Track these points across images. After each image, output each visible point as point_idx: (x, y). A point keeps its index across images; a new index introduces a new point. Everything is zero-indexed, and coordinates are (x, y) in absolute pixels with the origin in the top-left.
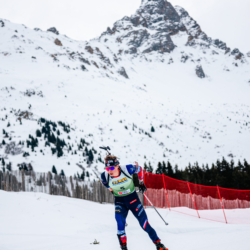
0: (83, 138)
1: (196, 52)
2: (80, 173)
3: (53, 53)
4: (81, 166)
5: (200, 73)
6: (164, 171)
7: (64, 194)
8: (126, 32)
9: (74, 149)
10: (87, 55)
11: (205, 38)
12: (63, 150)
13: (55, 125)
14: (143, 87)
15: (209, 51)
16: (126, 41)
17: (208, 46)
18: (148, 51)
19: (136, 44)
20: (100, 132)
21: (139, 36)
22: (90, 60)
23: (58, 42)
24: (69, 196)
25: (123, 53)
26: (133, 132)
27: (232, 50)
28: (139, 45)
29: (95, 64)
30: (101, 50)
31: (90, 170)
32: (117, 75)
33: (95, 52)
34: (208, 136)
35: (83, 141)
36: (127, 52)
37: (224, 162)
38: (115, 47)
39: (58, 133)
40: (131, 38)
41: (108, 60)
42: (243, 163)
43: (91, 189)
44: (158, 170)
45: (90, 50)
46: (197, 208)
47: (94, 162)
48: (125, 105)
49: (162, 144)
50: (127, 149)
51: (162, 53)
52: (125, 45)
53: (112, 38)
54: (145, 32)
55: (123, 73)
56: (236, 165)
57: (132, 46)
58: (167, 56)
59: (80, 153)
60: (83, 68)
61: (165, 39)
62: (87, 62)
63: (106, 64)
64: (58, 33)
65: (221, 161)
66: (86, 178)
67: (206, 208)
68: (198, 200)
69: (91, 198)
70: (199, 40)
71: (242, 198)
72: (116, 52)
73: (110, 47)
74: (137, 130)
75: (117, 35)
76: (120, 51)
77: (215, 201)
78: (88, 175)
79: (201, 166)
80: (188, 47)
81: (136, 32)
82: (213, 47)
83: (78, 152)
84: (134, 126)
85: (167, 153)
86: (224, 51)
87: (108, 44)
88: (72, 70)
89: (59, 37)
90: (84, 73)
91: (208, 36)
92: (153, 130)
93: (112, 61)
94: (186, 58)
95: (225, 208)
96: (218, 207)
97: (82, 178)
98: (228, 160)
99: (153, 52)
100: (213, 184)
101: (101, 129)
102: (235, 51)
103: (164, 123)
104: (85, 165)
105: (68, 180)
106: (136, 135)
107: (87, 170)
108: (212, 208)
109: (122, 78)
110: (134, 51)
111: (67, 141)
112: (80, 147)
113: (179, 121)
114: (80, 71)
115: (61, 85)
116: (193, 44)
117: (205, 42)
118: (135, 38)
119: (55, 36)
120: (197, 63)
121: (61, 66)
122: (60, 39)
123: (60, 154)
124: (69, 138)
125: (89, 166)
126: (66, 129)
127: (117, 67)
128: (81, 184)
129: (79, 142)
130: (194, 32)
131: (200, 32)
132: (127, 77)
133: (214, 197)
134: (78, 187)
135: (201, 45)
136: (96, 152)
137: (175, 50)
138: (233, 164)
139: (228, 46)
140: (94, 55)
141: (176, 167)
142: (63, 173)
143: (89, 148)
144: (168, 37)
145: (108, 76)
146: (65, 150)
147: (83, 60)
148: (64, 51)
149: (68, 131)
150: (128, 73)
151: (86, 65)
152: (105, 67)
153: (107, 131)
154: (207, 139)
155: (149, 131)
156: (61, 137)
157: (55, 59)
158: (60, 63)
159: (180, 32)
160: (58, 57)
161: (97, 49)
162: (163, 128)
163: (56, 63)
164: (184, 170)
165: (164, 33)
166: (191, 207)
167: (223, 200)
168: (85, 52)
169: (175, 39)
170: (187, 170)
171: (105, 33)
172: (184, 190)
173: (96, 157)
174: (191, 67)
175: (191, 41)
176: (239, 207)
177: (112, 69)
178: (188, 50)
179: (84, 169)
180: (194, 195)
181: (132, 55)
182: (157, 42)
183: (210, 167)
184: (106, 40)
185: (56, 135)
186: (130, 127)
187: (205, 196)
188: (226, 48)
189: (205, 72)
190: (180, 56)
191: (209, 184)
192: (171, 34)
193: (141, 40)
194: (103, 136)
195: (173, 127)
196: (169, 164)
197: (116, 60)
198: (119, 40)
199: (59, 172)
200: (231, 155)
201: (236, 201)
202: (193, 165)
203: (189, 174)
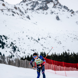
0: (12, 42)
1: (56, 10)
2: (11, 55)
3: (2, 9)
4: (11, 53)
5: (58, 18)
6: (43, 55)
7: (4, 63)
8: (30, 2)
9: (8, 46)
10: (14, 10)
11: (60, 5)
12: (4, 46)
13: (1, 37)
14: (36, 23)
15: (61, 10)
16: (30, 5)
17: (61, 8)
18: (38, 9)
19: (34, 6)
20: (19, 40)
21: (35, 3)
22: (16, 12)
23: (4, 5)
24: (6, 64)
25: (28, 10)
26: (31, 40)
27: (70, 10)
28: (35, 7)
29: (18, 14)
30: (20, 8)
31: (14, 54)
32: (26, 18)
33: (18, 9)
34: (60, 43)
35: (12, 43)
36: (30, 9)
37: (66, 53)
38: (26, 7)
39: (3, 40)
40: (32, 4)
41: (23, 12)
42: (73, 53)
43: (14, 61)
44: (41, 55)
45: (16, 8)
46: (55, 70)
47: (16, 51)
48: (29, 30)
49: (42, 45)
50: (29, 47)
51: (43, 10)
52: (29, 7)
53: (24, 4)
54: (37, 2)
55: (28, 17)
56: (70, 54)
57: (32, 7)
58: (45, 11)
59: (11, 47)
60: (13, 15)
61: (45, 5)
62: (15, 13)
63: (22, 14)
64: (4, 1)
65: (65, 52)
66: (13, 57)
67: (58, 70)
68: (56, 67)
69: (14, 65)
70: (58, 6)
71: (72, 67)
72: (26, 9)
73: (24, 7)
74: (33, 39)
75: (26, 3)
76: (27, 9)
77: (62, 67)
78: (14, 56)
79: (57, 54)
80: (54, 8)
81: (34, 2)
82: (63, 9)
83: (10, 47)
84: (32, 38)
85: (44, 49)
86: (67, 10)
87: (23, 6)
88: (9, 16)
89: (4, 3)
90: (13, 17)
91: (61, 4)
92: (39, 40)
93: (24, 13)
94: (53, 12)
95: (66, 70)
96: (63, 70)
97: (11, 57)
98: (67, 52)
99: (40, 10)
100: (61, 61)
101: (19, 39)
102: (71, 10)
103: (43, 37)
104: (12, 52)
105: (6, 58)
106: (32, 41)
107: (13, 54)
108: (61, 70)
109: (28, 19)
110: (33, 9)
111: (6, 43)
112: (11, 45)
113: (49, 36)
114: (12, 16)
115: (4, 21)
116: (55, 7)
117: (60, 7)
118: (33, 4)
119: (3, 2)
120: (57, 15)
121: (5, 14)
122: (4, 4)
123: (3, 48)
124: (7, 42)
125: (14, 53)
126: (6, 38)
127: (26, 15)
128: (11, 59)
129: (10, 43)
130: (56, 2)
131: (58, 2)
132: (30, 19)
133: (62, 66)
134: (10, 61)
135: (58, 8)
136: (17, 47)
137: (48, 9)
138: (69, 53)
139: (69, 9)
140: (17, 10)
141: (48, 54)
142: (4, 55)
143: (14, 46)
144: (46, 4)
145: (22, 18)
146: (5, 46)
147: (13, 12)
148: (6, 8)
149: (6, 39)
150: (30, 18)
151: (14, 14)
152: (21, 15)
153: (21, 39)
154: (60, 44)
155: (37, 40)
156: (4, 41)
157: (2, 11)
158: (4, 13)
159: (51, 3)
160: (3, 11)
161: (19, 8)
162: (43, 39)
163: (3, 13)
164: (50, 55)
165: (44, 3)
166: (53, 70)
167: (65, 67)
168: (14, 9)
169: (48, 5)
170: (51, 55)
171: (22, 2)
172: (50, 63)
173: (17, 49)
174: (54, 16)
175: (55, 6)
176: (71, 70)
177: (24, 16)
178: (53, 10)
179: (12, 54)
180: (54, 65)
181: (32, 11)
182: (42, 6)
183: (60, 55)
184: (22, 5)
185: (2, 40)
186: (30, 38)
187: (58, 65)
188: (68, 9)
189: (59, 18)
190: (50, 11)
191: (60, 61)
192: (47, 3)
193: (36, 5)
194: (20, 41)
195: (47, 39)
196: (45, 53)
197: (26, 12)
198: (27, 5)
199: (2, 55)
200: (68, 50)
201: (70, 68)
202: (54, 53)
203: (52, 57)
